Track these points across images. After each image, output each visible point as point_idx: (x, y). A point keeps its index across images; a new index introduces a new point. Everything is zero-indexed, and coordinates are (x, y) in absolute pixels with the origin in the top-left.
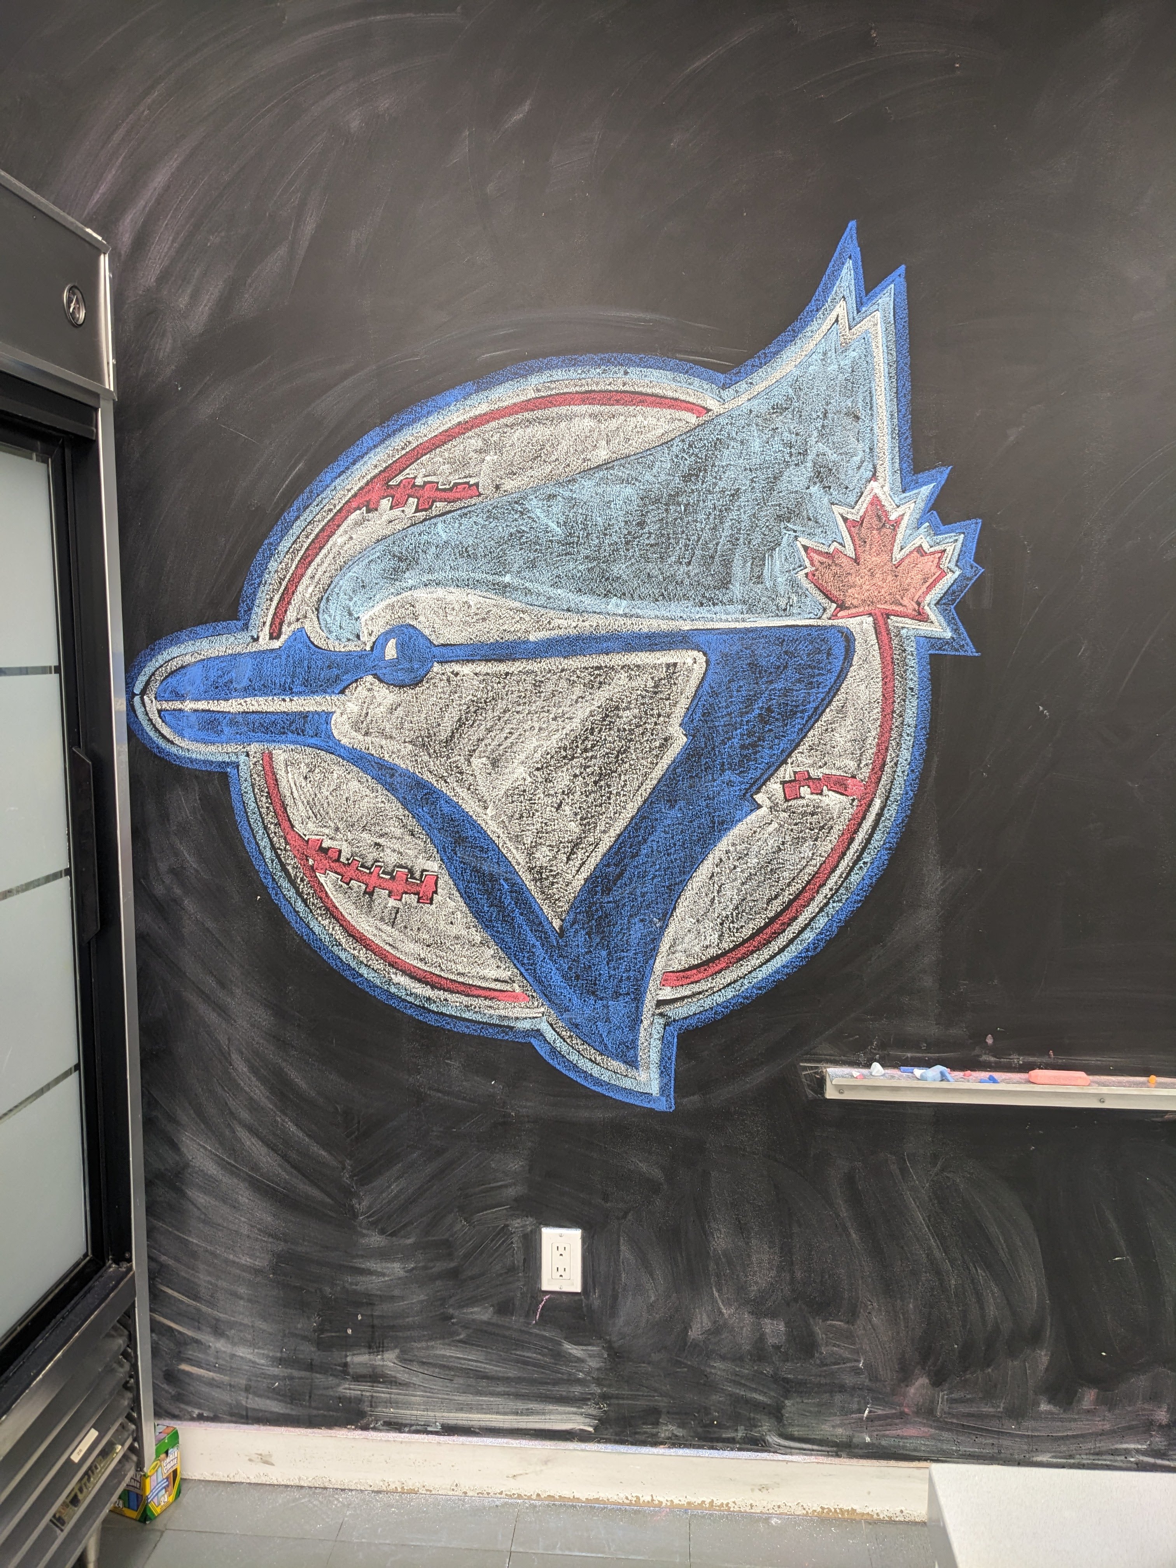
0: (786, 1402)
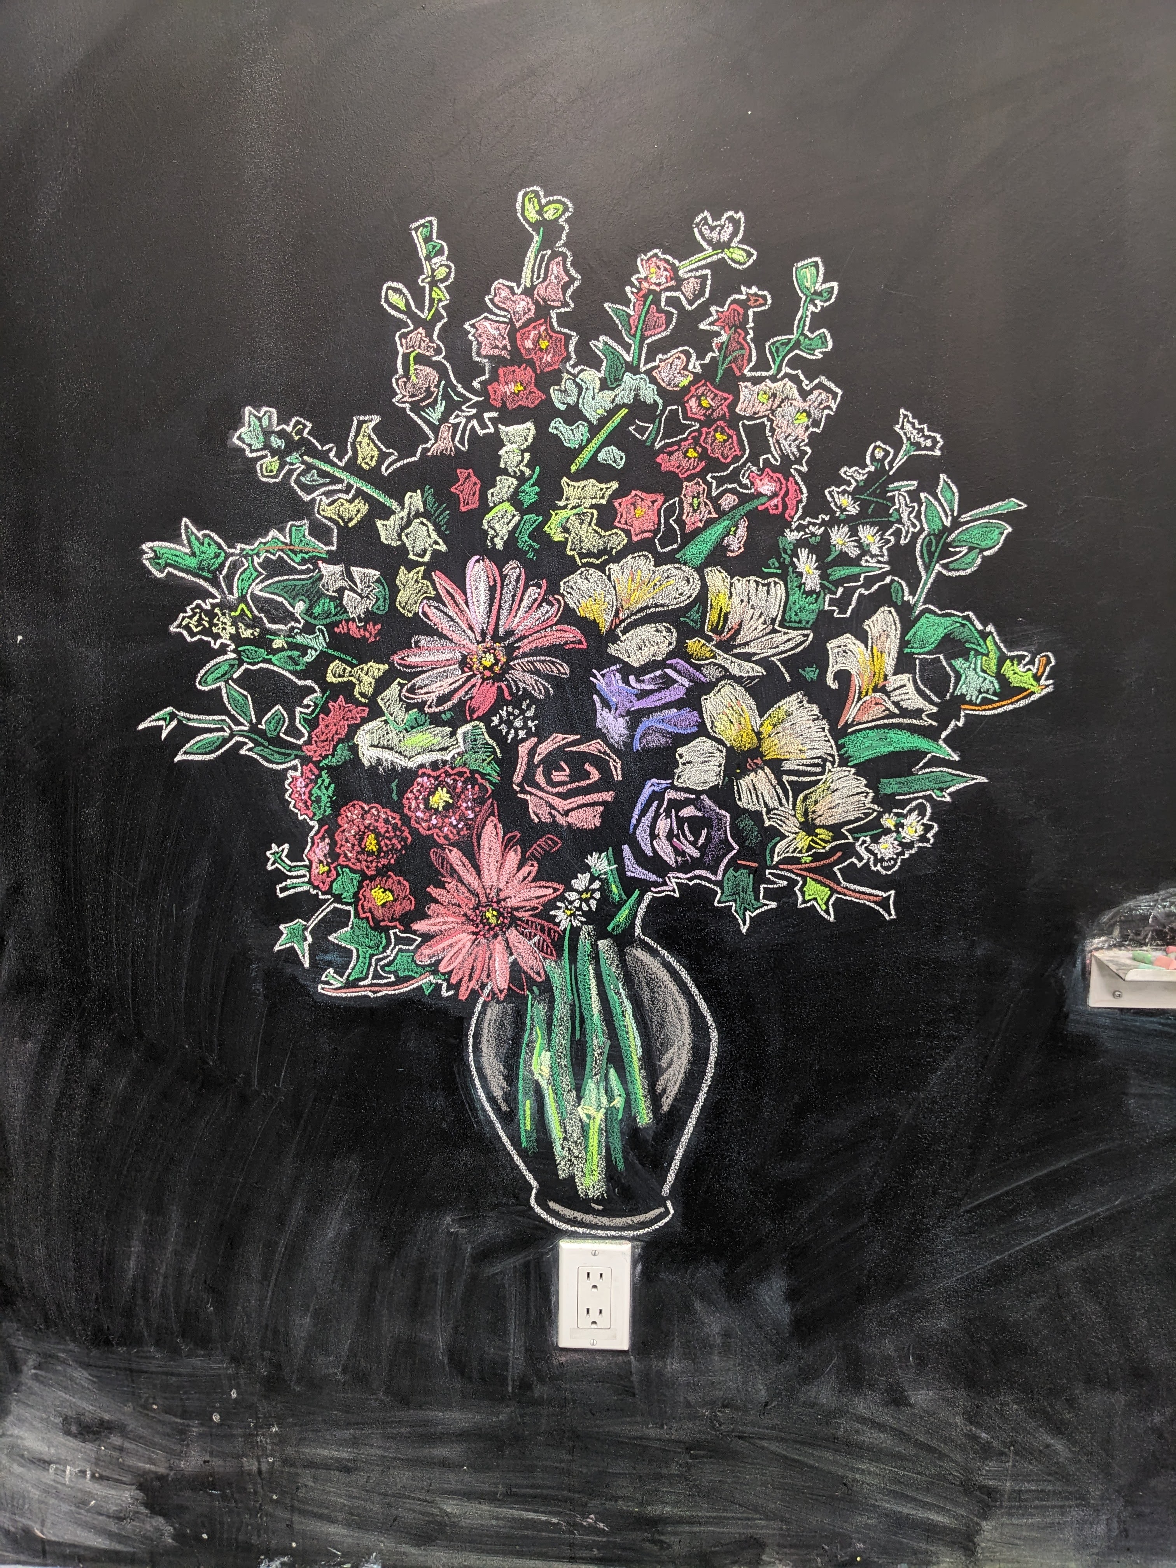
0: (984, 1523)
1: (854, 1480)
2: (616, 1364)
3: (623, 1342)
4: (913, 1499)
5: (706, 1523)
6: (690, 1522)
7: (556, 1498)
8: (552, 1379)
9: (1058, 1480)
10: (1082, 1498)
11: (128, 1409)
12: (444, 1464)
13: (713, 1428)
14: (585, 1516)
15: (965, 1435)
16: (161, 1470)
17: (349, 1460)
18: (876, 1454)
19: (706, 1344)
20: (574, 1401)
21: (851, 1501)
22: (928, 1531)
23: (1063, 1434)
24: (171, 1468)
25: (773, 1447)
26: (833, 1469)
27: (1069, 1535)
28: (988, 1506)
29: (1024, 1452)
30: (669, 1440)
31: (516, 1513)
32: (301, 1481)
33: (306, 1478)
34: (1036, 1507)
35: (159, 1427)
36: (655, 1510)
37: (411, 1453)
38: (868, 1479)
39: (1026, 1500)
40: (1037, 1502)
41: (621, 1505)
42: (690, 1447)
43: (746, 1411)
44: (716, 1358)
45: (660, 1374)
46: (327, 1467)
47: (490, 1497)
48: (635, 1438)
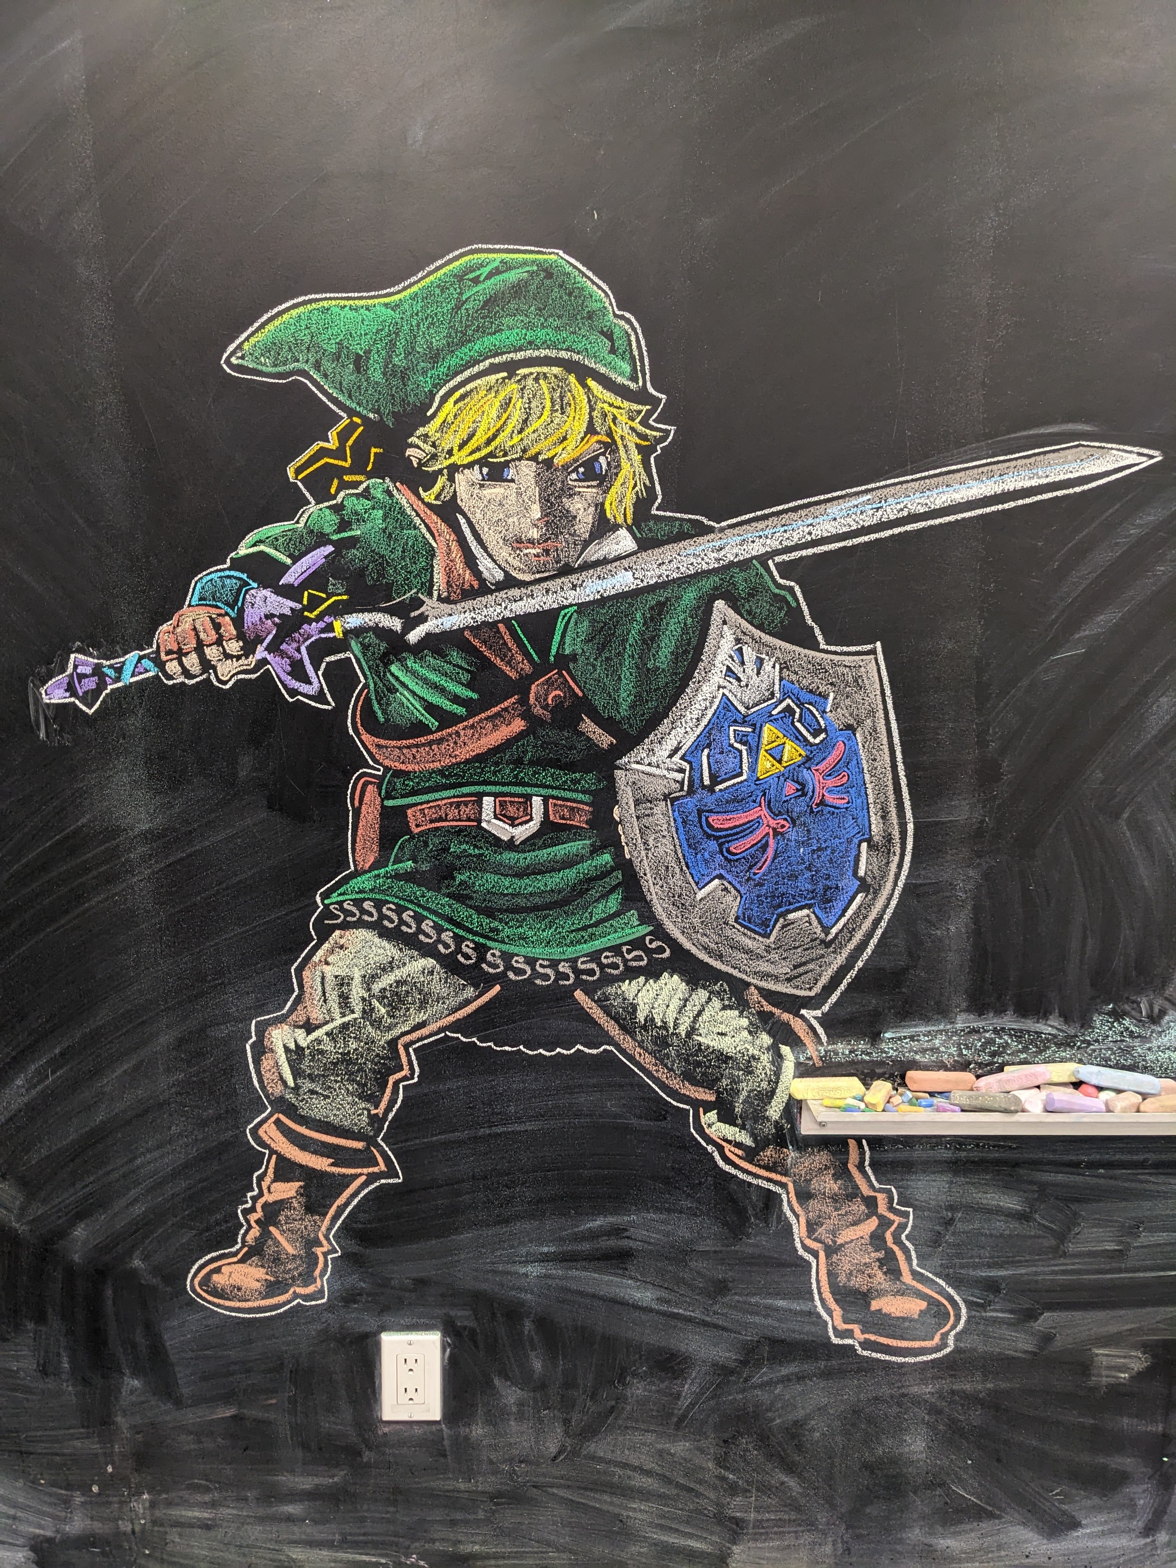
0: (734, 1548)
1: (628, 1517)
2: (431, 1432)
3: (434, 1412)
4: (677, 1530)
5: (509, 1558)
6: (496, 1556)
7: (383, 1543)
8: (377, 1447)
9: (791, 1510)
10: (812, 1524)
11: (20, 1484)
12: (290, 1519)
13: (512, 1480)
14: (408, 1556)
15: (716, 1477)
16: (49, 1534)
17: (209, 1519)
18: (645, 1495)
19: (504, 1413)
20: (397, 1463)
21: (627, 1534)
22: (688, 1555)
23: (793, 1472)
24: (57, 1531)
25: (562, 1493)
26: (611, 1508)
27: (803, 1554)
28: (736, 1533)
29: (764, 1489)
30: (476, 1492)
31: (350, 1556)
32: (169, 1538)
33: (173, 1536)
34: (776, 1533)
35: (46, 1499)
36: (467, 1548)
37: (261, 1512)
38: (639, 1515)
39: (767, 1527)
40: (776, 1529)
41: (439, 1546)
42: (495, 1497)
43: (538, 1464)
44: (512, 1423)
45: (467, 1438)
46: (191, 1526)
47: (329, 1544)
48: (448, 1491)
